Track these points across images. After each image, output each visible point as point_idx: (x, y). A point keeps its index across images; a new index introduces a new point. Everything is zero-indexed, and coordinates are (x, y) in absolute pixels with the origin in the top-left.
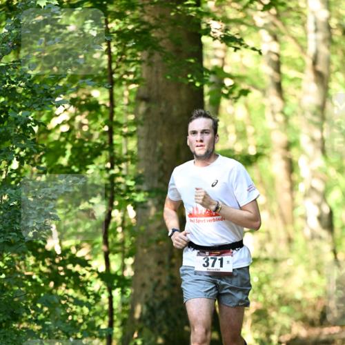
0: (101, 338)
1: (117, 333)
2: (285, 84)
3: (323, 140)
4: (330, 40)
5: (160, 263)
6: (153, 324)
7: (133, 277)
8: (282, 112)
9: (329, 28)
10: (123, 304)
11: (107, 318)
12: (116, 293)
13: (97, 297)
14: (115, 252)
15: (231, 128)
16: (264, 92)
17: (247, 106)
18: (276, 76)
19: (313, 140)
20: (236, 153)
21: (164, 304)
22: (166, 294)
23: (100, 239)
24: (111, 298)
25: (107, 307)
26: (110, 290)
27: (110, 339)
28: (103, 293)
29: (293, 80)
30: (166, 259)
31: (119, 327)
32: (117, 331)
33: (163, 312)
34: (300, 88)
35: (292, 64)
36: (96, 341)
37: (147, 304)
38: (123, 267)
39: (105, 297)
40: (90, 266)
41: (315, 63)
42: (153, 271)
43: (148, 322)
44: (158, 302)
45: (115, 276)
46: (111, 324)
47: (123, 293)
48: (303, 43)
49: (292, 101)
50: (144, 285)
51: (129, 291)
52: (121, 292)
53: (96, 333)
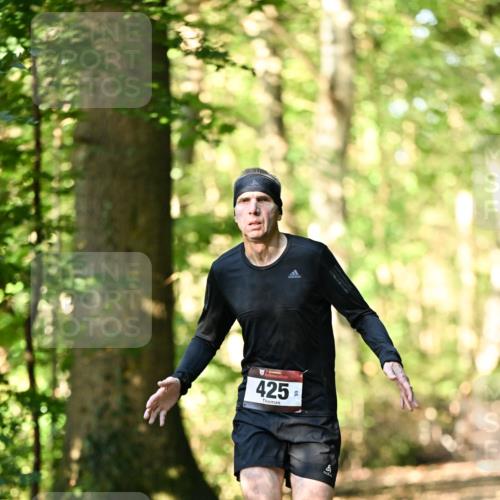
0: (22, 487)
1: (47, 479)
2: (289, 120)
3: (343, 201)
4: (353, 56)
5: (108, 377)
6: (98, 466)
7: (70, 398)
8: (285, 159)
9: (352, 38)
10: (55, 437)
11: (32, 458)
12: (45, 422)
13: (15, 426)
14: (43, 363)
15: (210, 181)
16: (259, 130)
17: (235, 150)
18: (277, 108)
19: (330, 201)
20: (217, 220)
21: (114, 437)
22: (117, 424)
23: (22, 344)
24: (37, 429)
25: (31, 442)
26: (37, 415)
27: (35, 489)
28: (24, 421)
29: (303, 113)
30: (117, 372)
31: (48, 470)
32: (46, 475)
33: (113, 449)
34: (310, 124)
35: (300, 91)
36: (14, 492)
37: (89, 437)
38: (54, 384)
39: (27, 428)
40: (6, 383)
41: (333, 87)
42: (99, 390)
43: (91, 464)
44: (105, 436)
45: (44, 398)
46: (37, 466)
47: (54, 420)
48: (315, 59)
49: (300, 144)
50: (84, 410)
51: (62, 420)
52: (50, 421)
53: (17, 480)
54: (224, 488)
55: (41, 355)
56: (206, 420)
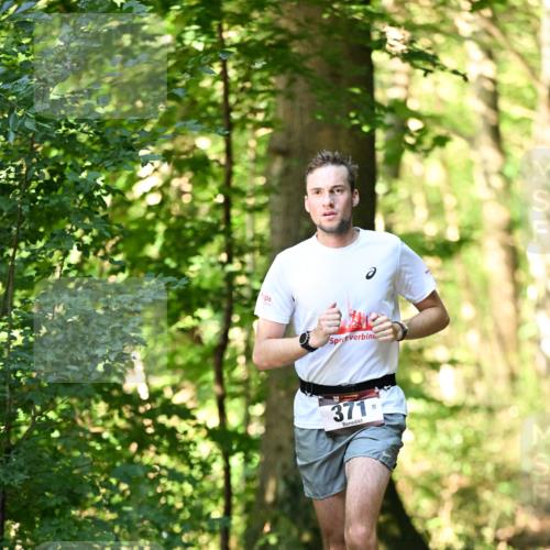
0: (212, 532)
1: (238, 525)
2: (505, 128)
6: (295, 510)
7: (262, 435)
8: (501, 173)
10: (248, 479)
11: (222, 502)
12: (237, 461)
13: (205, 467)
14: (234, 396)
15: (419, 199)
16: (471, 140)
17: (445, 163)
18: (491, 115)
20: (427, 239)
23: (211, 375)
24: (227, 469)
25: (221, 484)
26: (227, 455)
27: (226, 534)
28: (214, 460)
29: (518, 122)
31: (240, 515)
32: (238, 522)
34: (528, 134)
35: (517, 97)
36: (204, 538)
37: (285, 479)
38: (248, 420)
39: (217, 468)
40: (194, 418)
43: (287, 508)
45: (234, 434)
46: (228, 511)
47: (247, 460)
48: (534, 62)
49: (517, 155)
50: (280, 449)
51: (257, 458)
52: (243, 460)
53: (204, 524)
54: (434, 535)
55: (233, 389)
56: (414, 461)
